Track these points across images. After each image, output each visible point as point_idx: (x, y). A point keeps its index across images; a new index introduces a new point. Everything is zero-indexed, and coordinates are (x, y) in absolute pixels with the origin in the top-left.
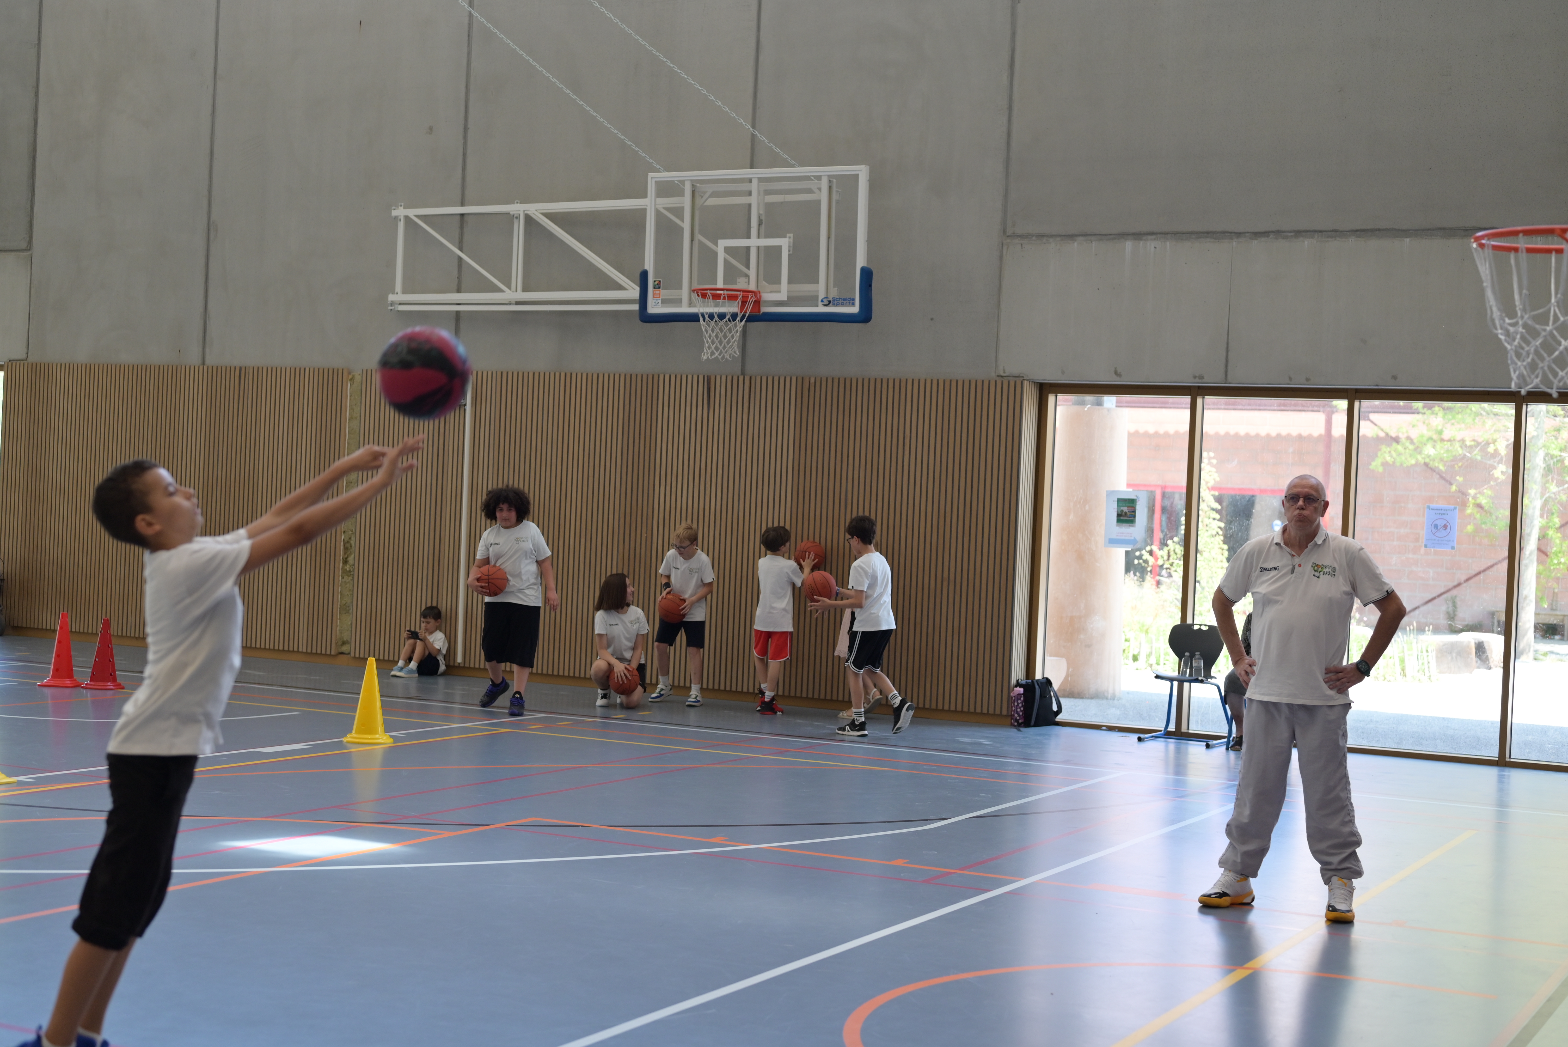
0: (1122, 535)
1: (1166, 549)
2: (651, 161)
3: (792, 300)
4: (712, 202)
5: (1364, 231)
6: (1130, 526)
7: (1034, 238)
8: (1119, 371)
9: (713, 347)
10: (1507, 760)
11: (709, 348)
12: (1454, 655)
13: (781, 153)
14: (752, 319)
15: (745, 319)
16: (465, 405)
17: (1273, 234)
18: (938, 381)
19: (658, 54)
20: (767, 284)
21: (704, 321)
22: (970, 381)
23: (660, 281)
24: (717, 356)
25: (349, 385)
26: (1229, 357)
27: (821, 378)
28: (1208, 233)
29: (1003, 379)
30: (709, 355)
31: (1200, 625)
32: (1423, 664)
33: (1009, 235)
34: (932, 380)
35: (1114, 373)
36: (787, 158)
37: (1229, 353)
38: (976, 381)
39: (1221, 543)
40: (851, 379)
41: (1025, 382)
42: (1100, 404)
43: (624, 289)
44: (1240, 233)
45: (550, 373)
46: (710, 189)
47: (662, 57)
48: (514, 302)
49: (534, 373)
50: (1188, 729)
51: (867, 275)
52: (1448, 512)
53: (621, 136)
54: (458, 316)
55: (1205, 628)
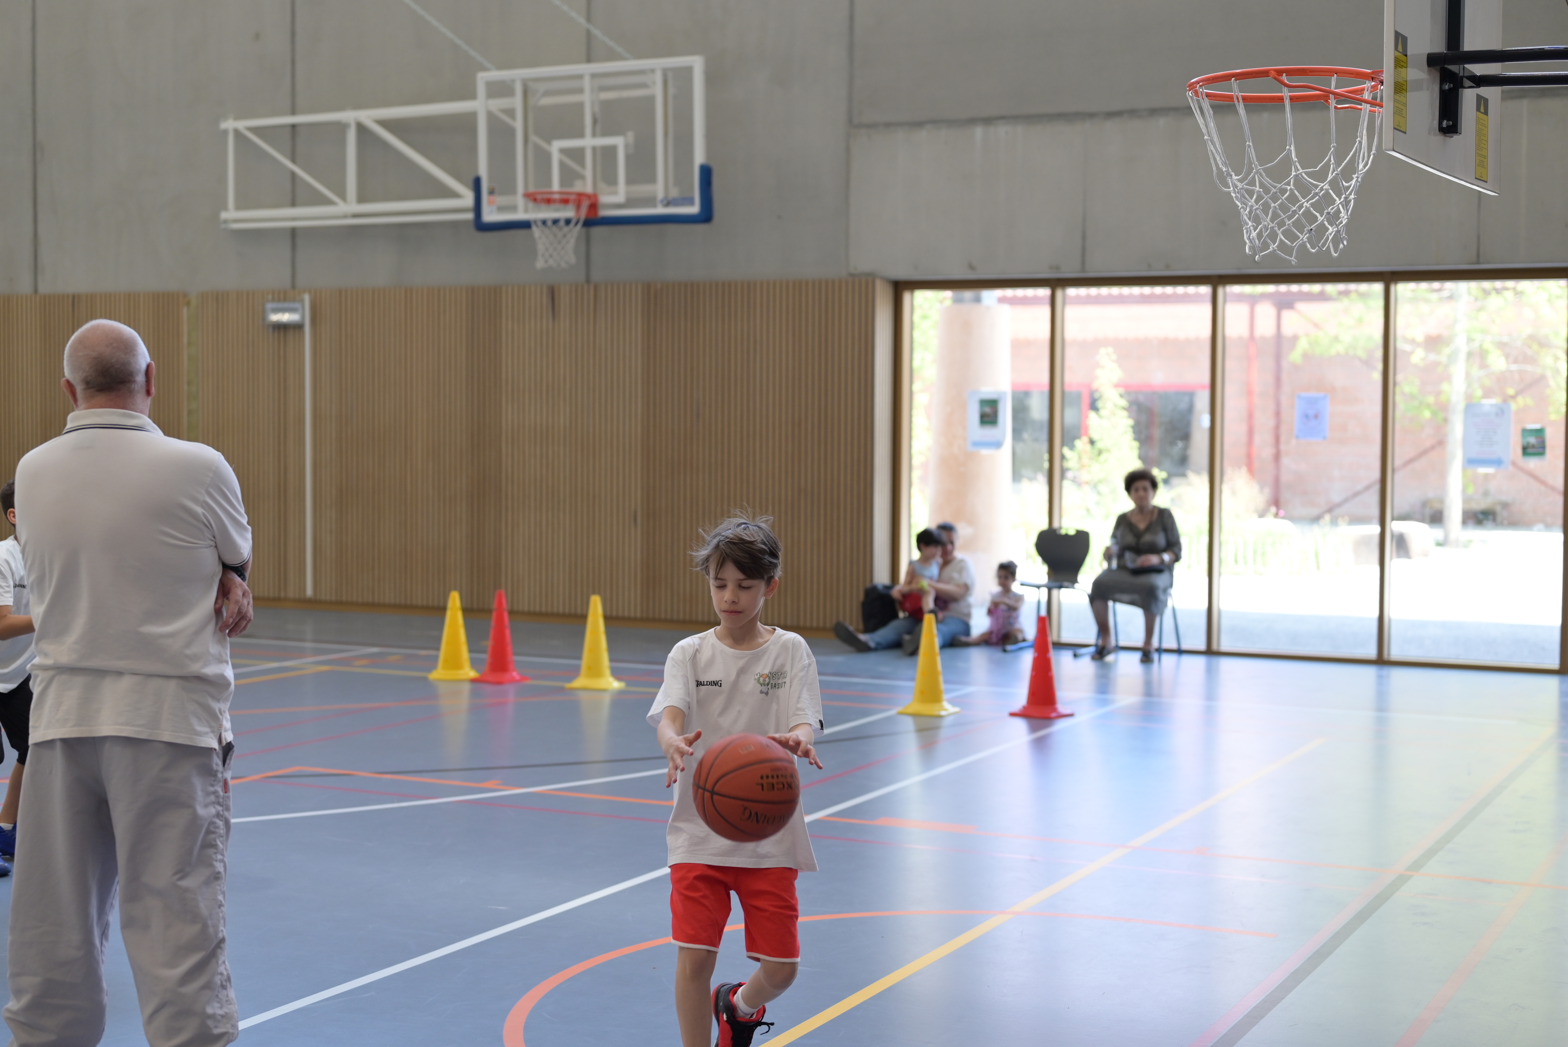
0: (986, 436)
2: (482, 59)
3: (630, 202)
4: (544, 101)
6: (993, 427)
7: (881, 127)
9: (547, 254)
10: (1386, 658)
11: (543, 255)
13: (615, 46)
14: (589, 223)
15: (582, 224)
16: (304, 326)
17: (1127, 113)
18: (788, 281)
20: (604, 186)
21: (537, 228)
22: (820, 281)
23: (494, 187)
24: (551, 264)
25: (185, 307)
26: (1086, 246)
27: (668, 284)
28: (1060, 115)
29: (854, 278)
30: (543, 263)
31: (1068, 530)
33: (855, 124)
34: (781, 281)
35: (968, 266)
36: (621, 51)
37: (1086, 242)
38: (827, 280)
40: (698, 283)
41: (878, 279)
42: (978, 300)
43: (461, 197)
44: (1093, 114)
45: (390, 289)
46: (542, 87)
48: (350, 215)
49: (373, 290)
50: (1059, 637)
51: (706, 173)
52: (1319, 401)
53: (450, 35)
54: (293, 232)
55: (1072, 532)
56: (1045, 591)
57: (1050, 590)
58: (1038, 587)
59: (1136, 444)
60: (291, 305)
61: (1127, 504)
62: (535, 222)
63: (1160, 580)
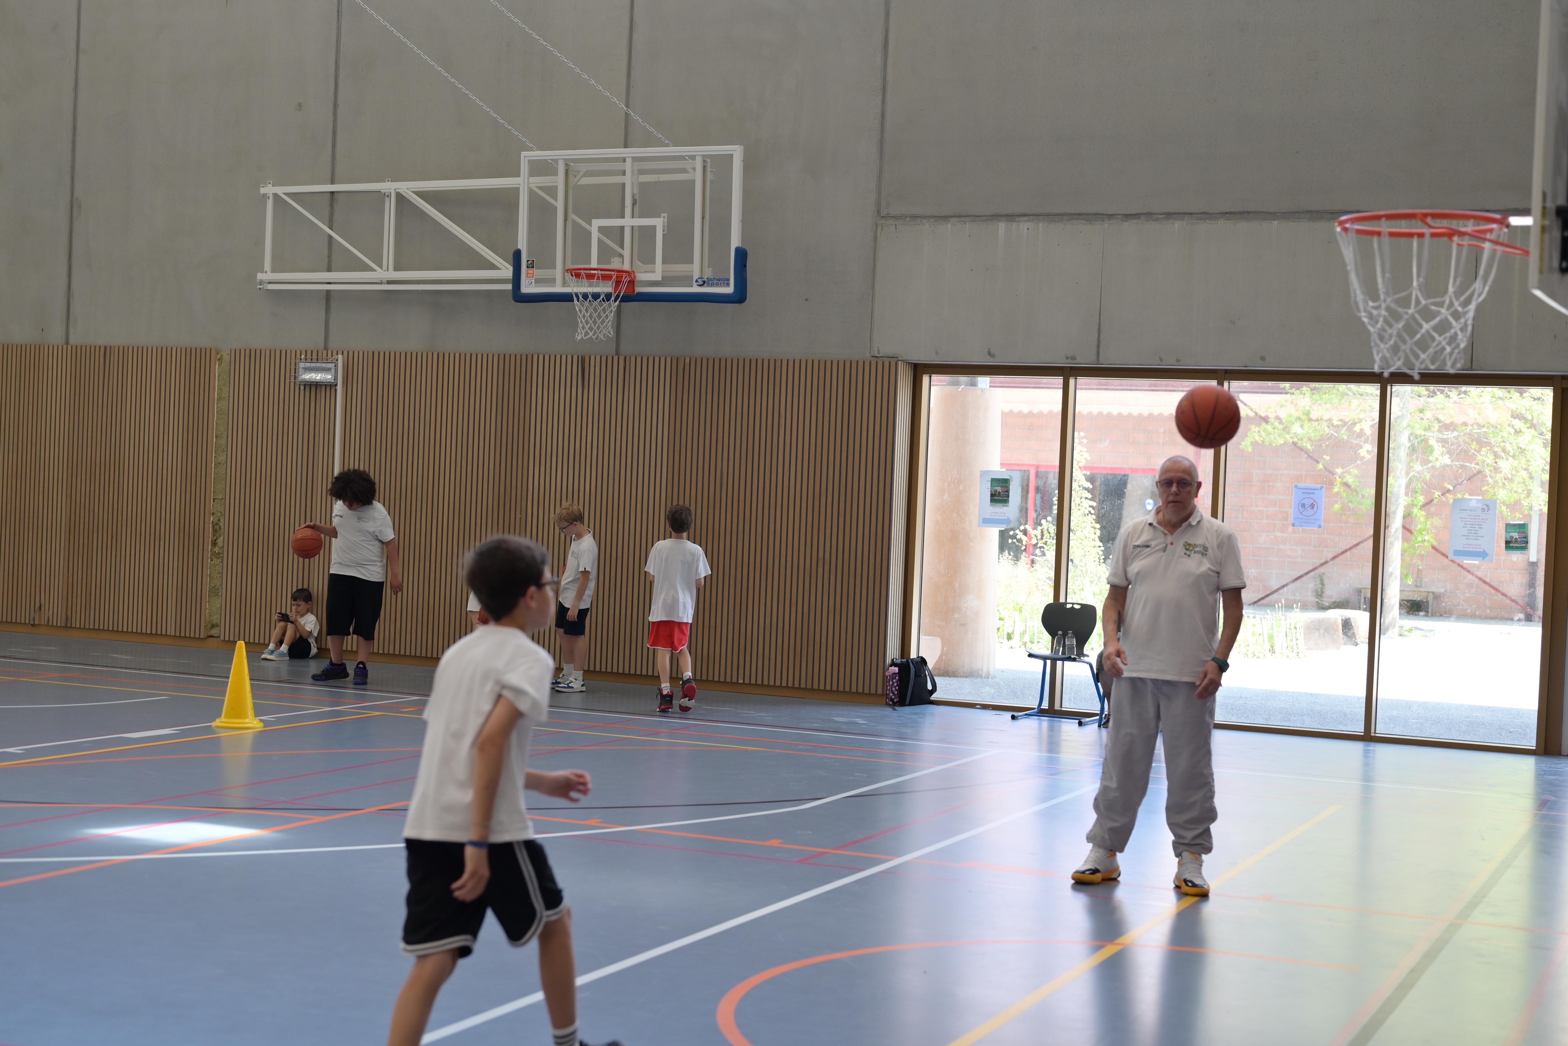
0: (996, 514)
1: (1039, 528)
2: (524, 139)
3: (666, 280)
4: (586, 181)
5: (1233, 214)
6: (1003, 505)
7: (908, 219)
8: (992, 352)
9: (587, 327)
10: (1372, 735)
11: (583, 328)
12: (1322, 631)
13: (655, 133)
14: (626, 299)
15: (619, 299)
16: (336, 385)
17: (1144, 216)
18: (813, 361)
19: (530, 32)
20: (641, 264)
21: (578, 301)
22: (845, 361)
23: (533, 261)
24: (591, 336)
25: (217, 364)
26: (1101, 338)
27: (696, 358)
28: (1080, 215)
29: (877, 360)
30: (583, 335)
31: (1073, 604)
32: (1291, 640)
33: (883, 216)
34: (807, 360)
35: (987, 354)
36: (661, 137)
37: (1101, 334)
38: (851, 361)
39: (1094, 522)
40: (726, 359)
41: (900, 362)
42: (974, 384)
43: (498, 268)
44: (1112, 215)
45: (422, 353)
46: (583, 168)
47: (534, 35)
48: (386, 282)
49: (406, 353)
50: (1061, 706)
51: (742, 255)
52: (1315, 491)
53: (493, 114)
54: (328, 295)
55: (1078, 606)
60: (324, 365)
62: (575, 295)
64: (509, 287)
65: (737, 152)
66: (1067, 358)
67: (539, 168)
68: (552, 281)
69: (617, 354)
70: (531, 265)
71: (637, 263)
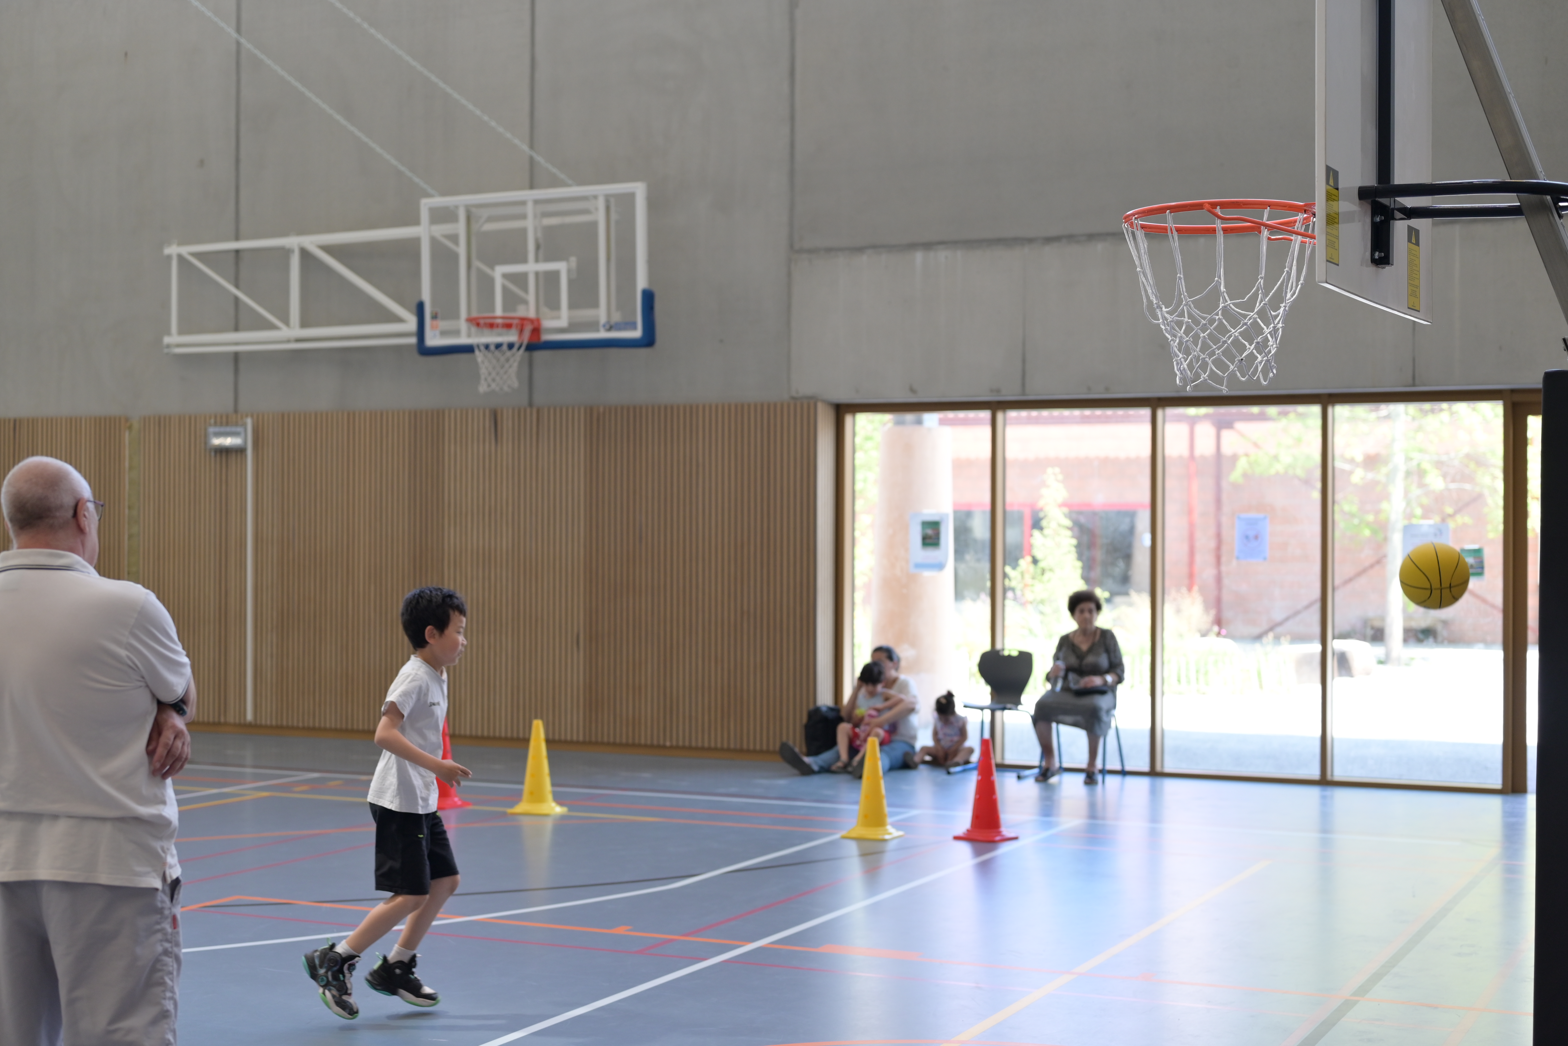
0: (927, 559)
2: (426, 186)
3: (573, 327)
4: (487, 227)
6: (935, 549)
7: (822, 252)
8: (914, 388)
9: (490, 378)
10: (1329, 778)
11: (486, 380)
12: (1314, 664)
13: (558, 173)
14: (532, 347)
15: (524, 349)
16: (246, 449)
17: (1065, 238)
19: (429, 74)
21: (480, 352)
22: (762, 404)
23: (437, 312)
24: (494, 388)
25: (127, 433)
26: (1026, 369)
27: (610, 407)
28: (999, 240)
29: (796, 401)
30: (486, 387)
31: (1010, 650)
33: (797, 250)
35: (909, 390)
36: (564, 178)
37: (1026, 365)
38: (769, 404)
40: (641, 407)
41: (820, 402)
42: (919, 422)
43: (404, 321)
44: (1032, 239)
45: (332, 413)
46: (485, 213)
47: (433, 78)
48: (293, 340)
50: (1003, 759)
51: (649, 298)
52: (1259, 522)
53: (394, 162)
54: (236, 357)
55: (1015, 653)
56: (988, 713)
57: (993, 712)
58: (982, 709)
59: (1079, 564)
60: (233, 429)
61: (1070, 625)
62: (478, 346)
63: (1103, 702)
64: (413, 340)
65: (639, 190)
66: (992, 391)
67: (442, 216)
68: (457, 333)
69: (531, 405)
70: (435, 317)
71: (544, 310)
